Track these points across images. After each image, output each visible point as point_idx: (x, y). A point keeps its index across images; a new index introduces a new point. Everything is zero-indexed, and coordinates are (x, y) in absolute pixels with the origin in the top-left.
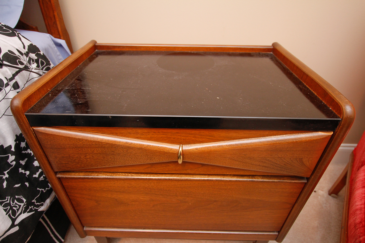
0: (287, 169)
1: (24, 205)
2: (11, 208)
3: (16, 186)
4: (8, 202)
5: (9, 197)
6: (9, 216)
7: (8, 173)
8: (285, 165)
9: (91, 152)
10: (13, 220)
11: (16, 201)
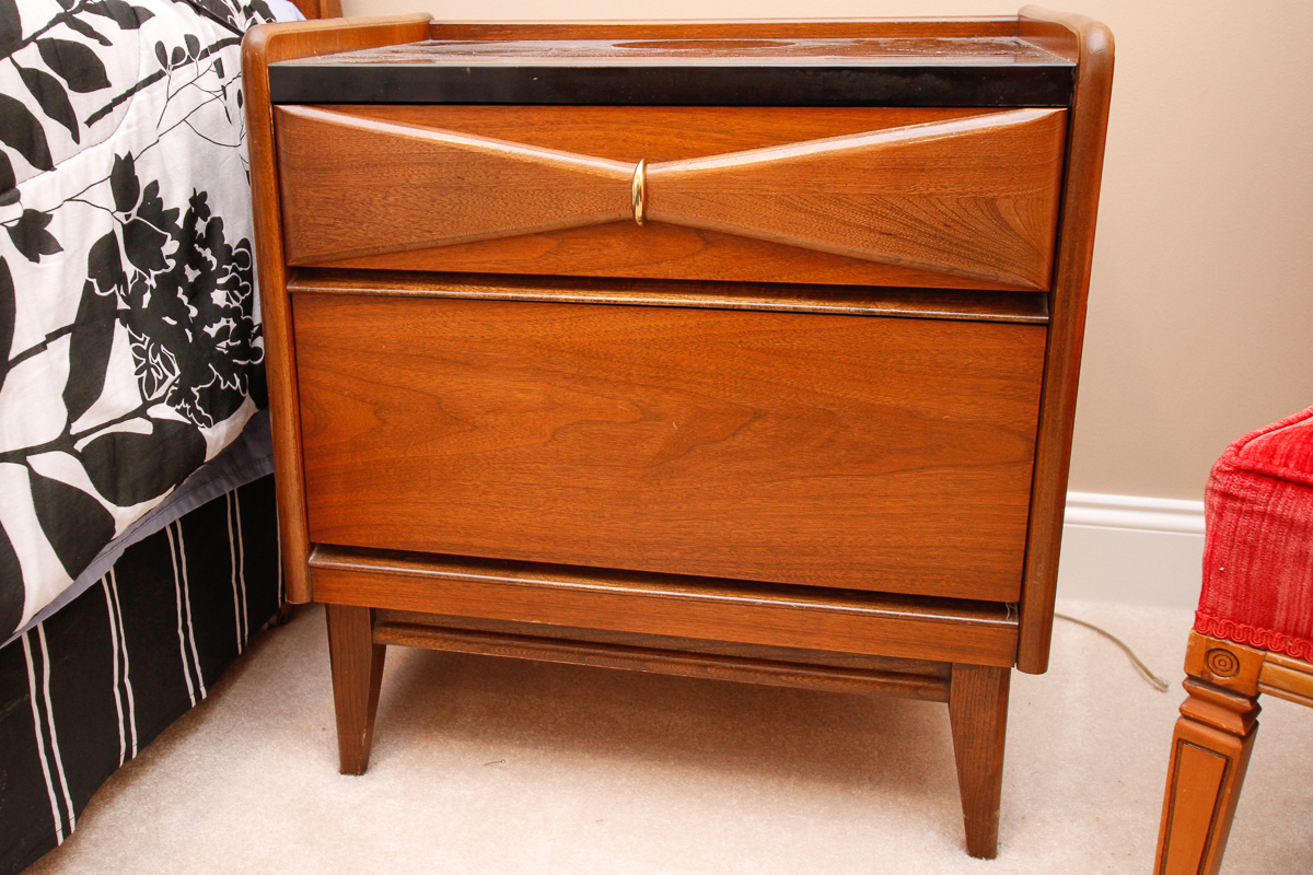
0: (957, 245)
1: (173, 384)
2: (148, 366)
3: (167, 319)
4: (145, 347)
5: (148, 338)
6: (140, 380)
7: (156, 277)
8: (945, 225)
9: (404, 182)
10: (147, 405)
11: (158, 358)
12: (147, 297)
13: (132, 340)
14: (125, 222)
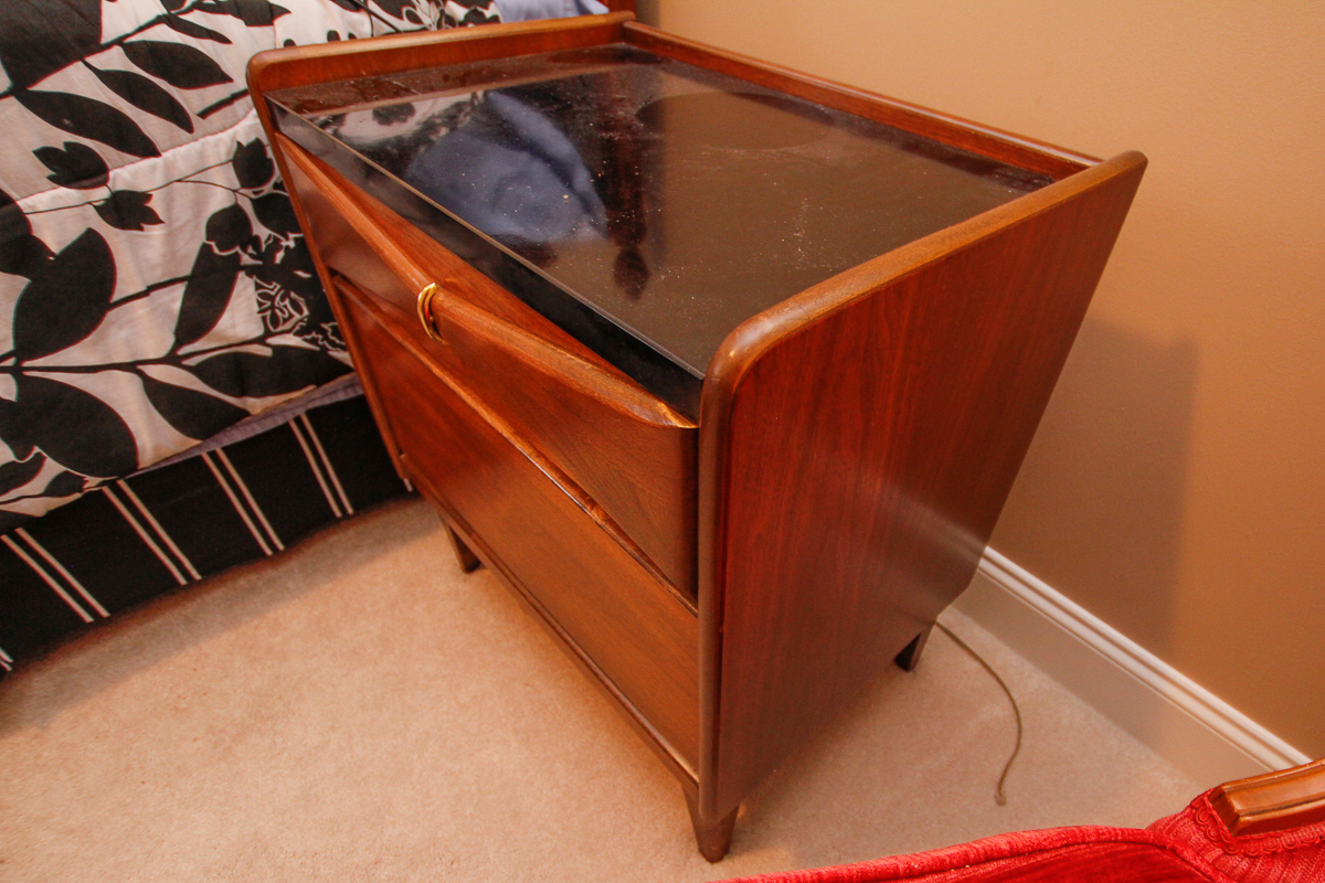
1: (302, 320)
2: (272, 307)
3: (300, 273)
4: (273, 293)
5: (279, 287)
6: (264, 319)
7: (296, 240)
10: (268, 334)
11: (287, 302)
12: (280, 256)
13: (258, 287)
14: (253, 196)
